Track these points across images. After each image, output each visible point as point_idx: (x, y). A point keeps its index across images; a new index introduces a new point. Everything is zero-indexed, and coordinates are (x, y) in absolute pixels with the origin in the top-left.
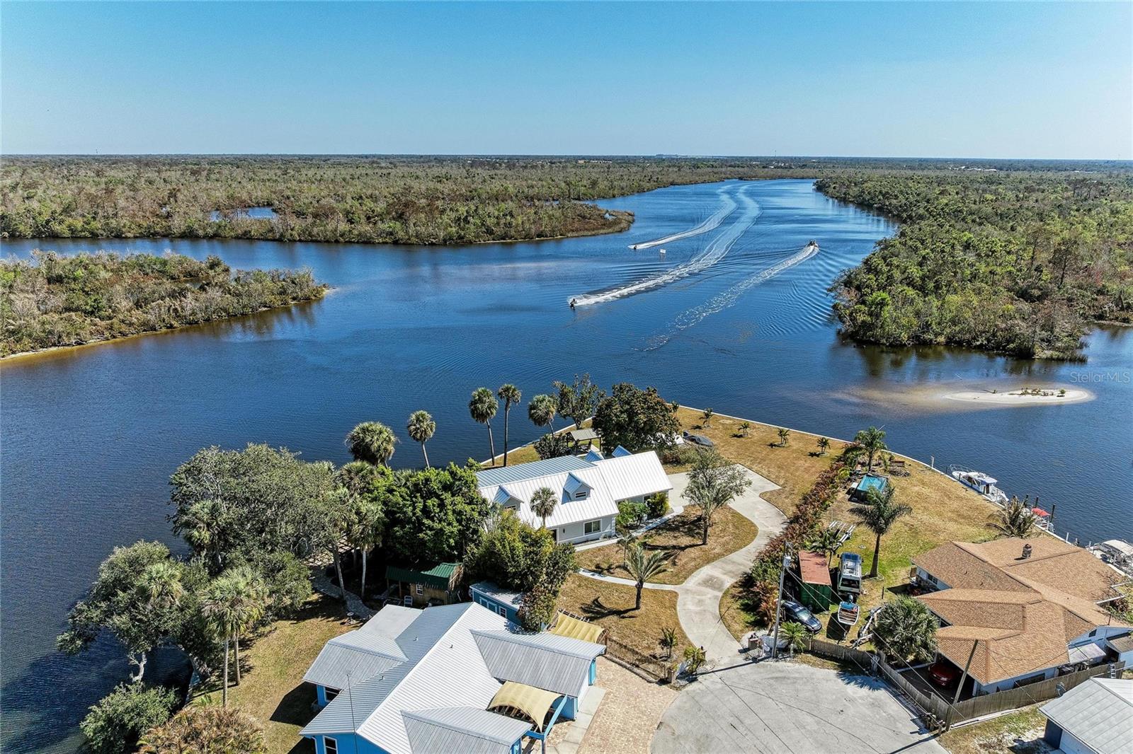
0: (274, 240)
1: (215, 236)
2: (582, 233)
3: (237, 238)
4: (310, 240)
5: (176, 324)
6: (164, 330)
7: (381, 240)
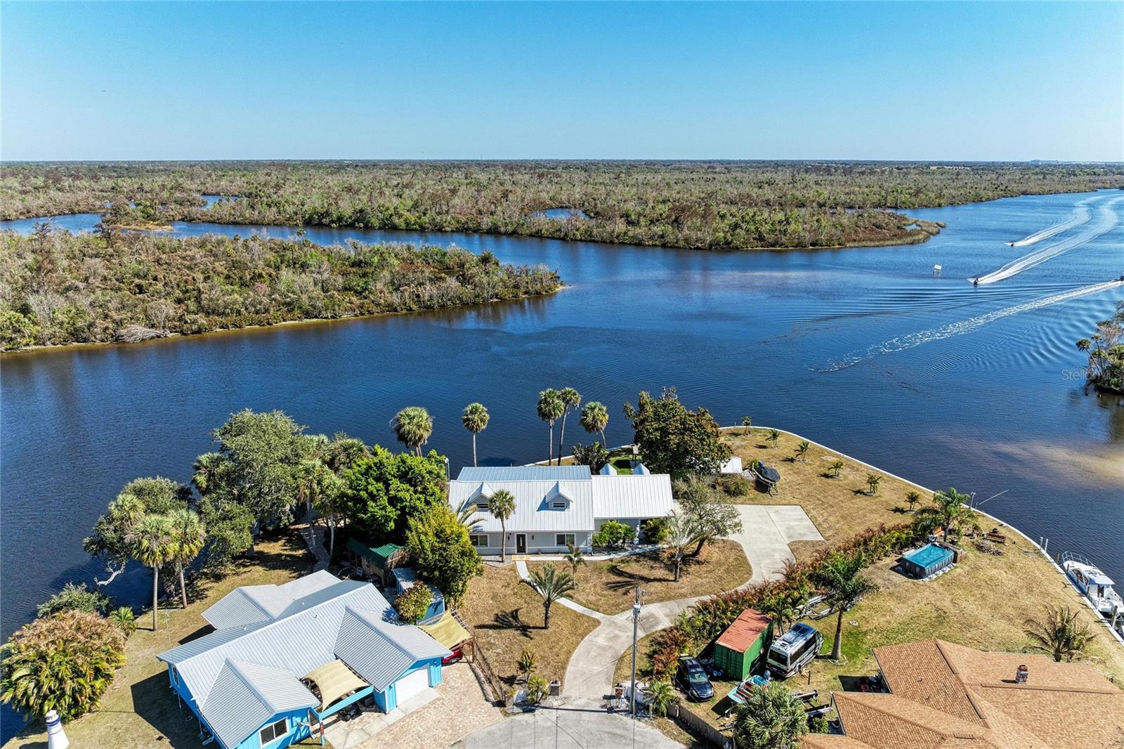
0: (559, 239)
1: (514, 234)
2: (864, 243)
3: (531, 235)
4: (589, 239)
5: (415, 307)
6: (404, 311)
7: (651, 243)
